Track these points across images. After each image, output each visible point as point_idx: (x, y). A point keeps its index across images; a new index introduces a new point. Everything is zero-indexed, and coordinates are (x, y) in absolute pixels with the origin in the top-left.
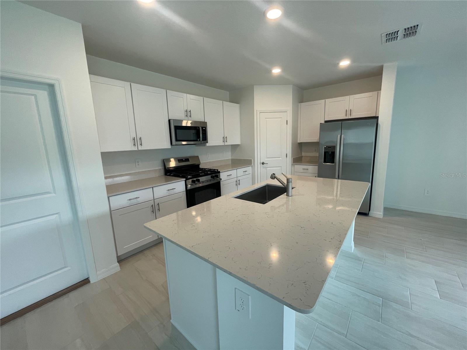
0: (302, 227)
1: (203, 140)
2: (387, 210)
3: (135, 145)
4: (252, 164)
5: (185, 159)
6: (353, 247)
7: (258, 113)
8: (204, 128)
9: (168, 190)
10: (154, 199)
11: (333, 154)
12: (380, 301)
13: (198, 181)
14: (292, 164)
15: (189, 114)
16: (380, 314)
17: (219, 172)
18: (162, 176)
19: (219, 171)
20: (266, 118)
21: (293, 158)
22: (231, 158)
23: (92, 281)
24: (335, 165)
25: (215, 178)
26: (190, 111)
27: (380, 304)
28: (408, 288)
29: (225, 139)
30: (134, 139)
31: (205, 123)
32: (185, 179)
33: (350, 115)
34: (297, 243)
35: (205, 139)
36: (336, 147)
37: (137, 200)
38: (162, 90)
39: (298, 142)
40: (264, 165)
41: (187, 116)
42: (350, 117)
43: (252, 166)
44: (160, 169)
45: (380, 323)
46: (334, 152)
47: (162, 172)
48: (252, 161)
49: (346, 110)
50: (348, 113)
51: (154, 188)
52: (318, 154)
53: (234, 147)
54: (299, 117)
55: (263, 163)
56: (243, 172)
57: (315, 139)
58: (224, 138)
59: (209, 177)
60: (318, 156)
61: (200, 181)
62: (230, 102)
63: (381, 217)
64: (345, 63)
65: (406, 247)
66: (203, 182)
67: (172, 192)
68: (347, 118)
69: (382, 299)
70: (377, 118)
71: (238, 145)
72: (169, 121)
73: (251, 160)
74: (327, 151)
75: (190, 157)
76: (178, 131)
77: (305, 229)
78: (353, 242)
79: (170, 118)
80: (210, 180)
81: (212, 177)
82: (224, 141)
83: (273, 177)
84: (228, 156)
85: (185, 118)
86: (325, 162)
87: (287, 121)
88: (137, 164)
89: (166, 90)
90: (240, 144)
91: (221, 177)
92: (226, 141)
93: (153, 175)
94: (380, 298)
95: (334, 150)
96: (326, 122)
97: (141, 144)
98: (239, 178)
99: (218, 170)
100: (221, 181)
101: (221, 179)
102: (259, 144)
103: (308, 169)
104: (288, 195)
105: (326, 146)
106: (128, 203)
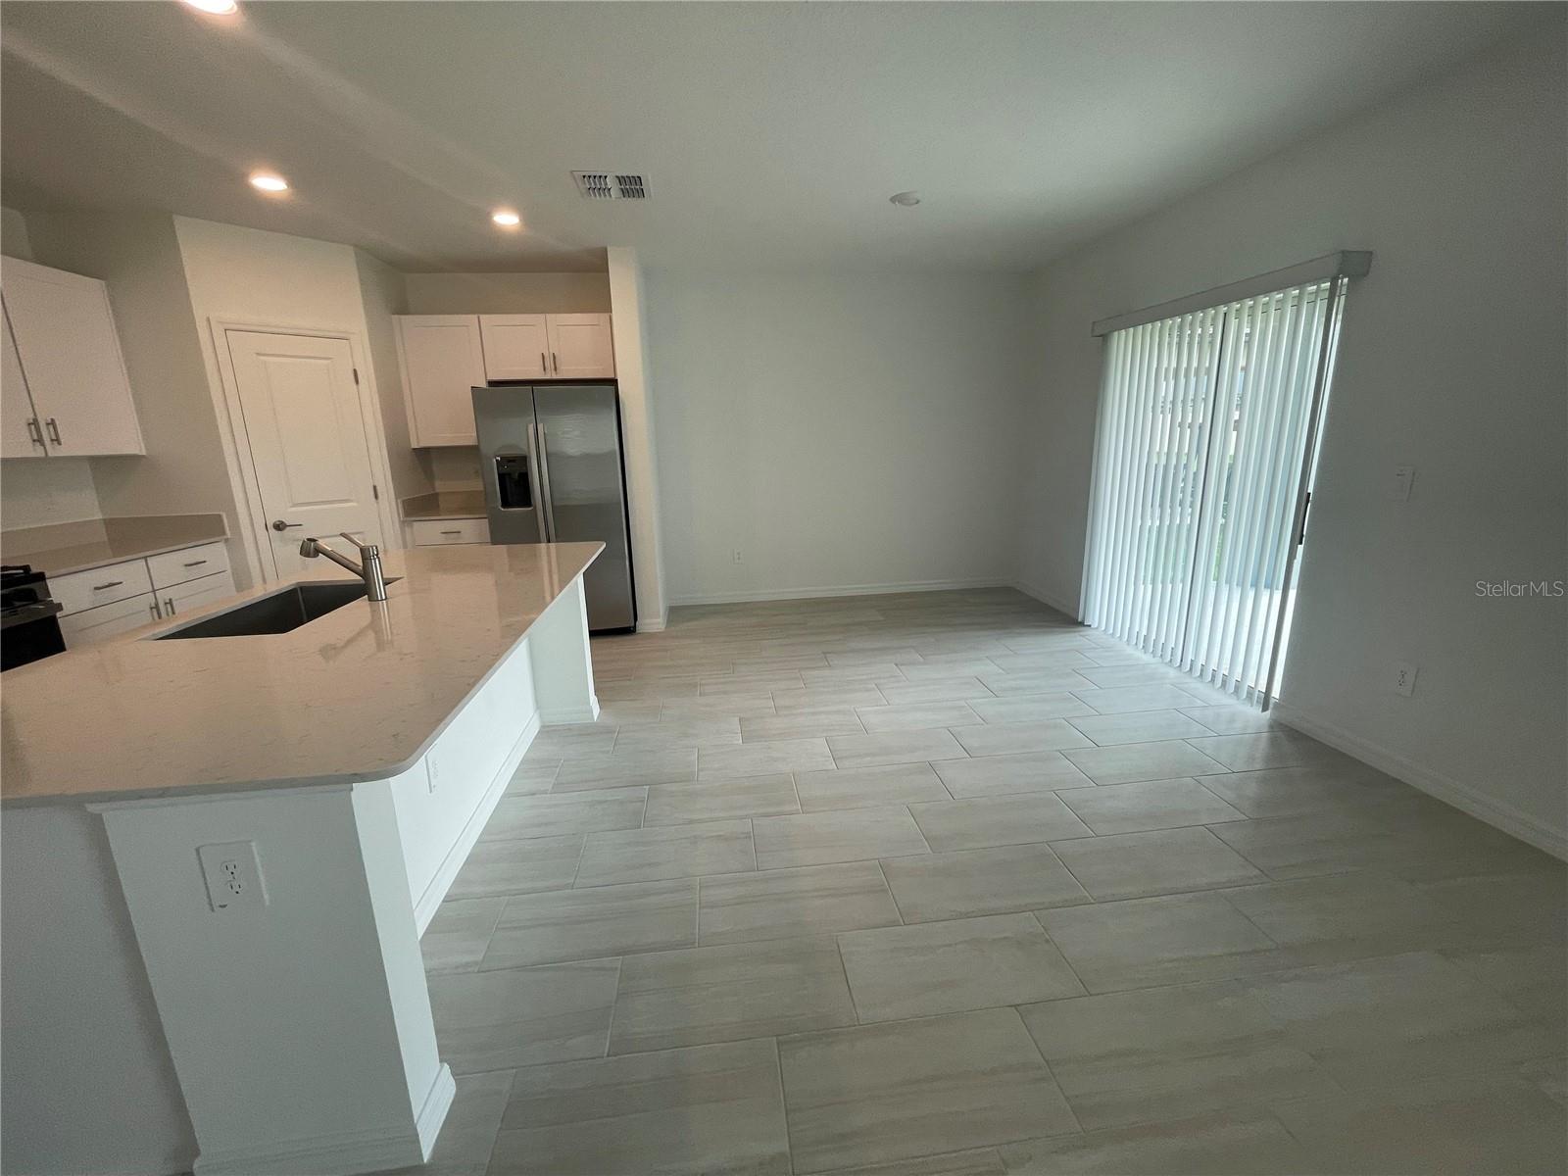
2: (676, 613)
4: (224, 533)
6: (596, 710)
7: (218, 332)
11: (524, 479)
12: (644, 792)
14: (404, 522)
16: (642, 815)
19: (35, 571)
22: (99, 516)
24: (535, 512)
25: (17, 604)
27: (645, 797)
29: (43, 430)
33: (555, 369)
36: (528, 458)
39: (414, 446)
40: (288, 533)
42: (555, 377)
43: (227, 540)
46: (526, 473)
48: (225, 521)
49: (542, 354)
50: (549, 363)
53: (109, 468)
55: (279, 526)
57: (467, 437)
58: (35, 424)
60: (482, 489)
63: (663, 628)
64: (507, 220)
68: (548, 377)
69: (648, 787)
70: (614, 382)
73: (219, 515)
74: (505, 470)
78: (593, 699)
82: (39, 441)
83: (310, 549)
86: (506, 503)
87: (355, 371)
90: (144, 452)
95: (524, 468)
96: (492, 384)
99: (28, 569)
100: (58, 615)
101: (60, 604)
102: (243, 448)
103: (459, 532)
104: (373, 599)
105: (499, 458)
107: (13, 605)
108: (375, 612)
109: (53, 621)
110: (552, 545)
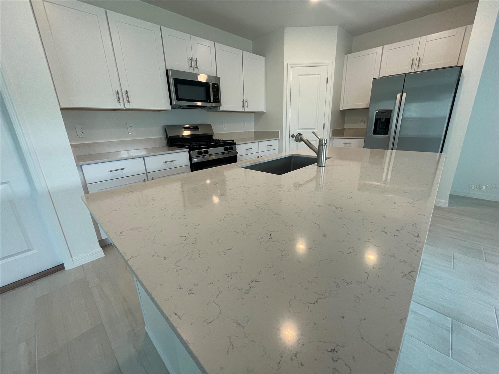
0: (336, 208)
1: (214, 102)
2: (454, 199)
3: (119, 101)
4: (279, 137)
5: (193, 127)
7: (289, 67)
8: (216, 86)
9: (166, 162)
10: (147, 173)
11: (388, 121)
12: (448, 322)
13: (206, 152)
14: (331, 138)
15: (194, 64)
16: (449, 343)
17: (235, 144)
19: (235, 142)
20: (299, 75)
21: (332, 130)
22: (254, 130)
23: (67, 267)
24: (389, 137)
26: (196, 61)
27: (450, 328)
28: (493, 306)
29: (244, 103)
30: (118, 93)
31: (218, 79)
32: (188, 150)
33: (419, 66)
34: (325, 236)
35: (217, 99)
36: (393, 110)
37: (122, 172)
38: (155, 25)
39: (340, 109)
41: (191, 66)
42: (417, 70)
43: (279, 139)
44: (162, 138)
45: (450, 358)
46: (390, 118)
47: (164, 142)
48: (279, 133)
49: (413, 59)
50: (416, 63)
51: (146, 158)
52: (366, 125)
53: (258, 115)
54: (344, 70)
55: (293, 136)
56: (267, 146)
57: (364, 103)
58: (243, 101)
59: (221, 149)
60: (365, 127)
61: (209, 154)
62: (253, 53)
63: (446, 206)
65: (485, 246)
66: (213, 155)
67: (171, 165)
68: (413, 71)
69: (451, 319)
71: (262, 113)
72: (167, 71)
73: (279, 131)
74: (379, 117)
75: (200, 125)
76: (179, 86)
77: (342, 210)
79: (167, 68)
80: (223, 153)
81: (225, 149)
82: (243, 106)
83: (299, 138)
84: (250, 127)
85: (189, 69)
86: (375, 132)
87: (327, 78)
88: (129, 129)
89: (159, 26)
90: (265, 111)
91: (237, 151)
92: (247, 106)
93: (152, 145)
94: (449, 318)
95: (389, 116)
97: (128, 101)
98: (261, 154)
99: (233, 141)
100: (237, 155)
101: (238, 152)
102: (288, 110)
103: (351, 144)
104: (319, 165)
105: (378, 111)
106: (110, 176)
107: (228, 151)
108: (318, 172)
109: (236, 156)
110: (394, 151)
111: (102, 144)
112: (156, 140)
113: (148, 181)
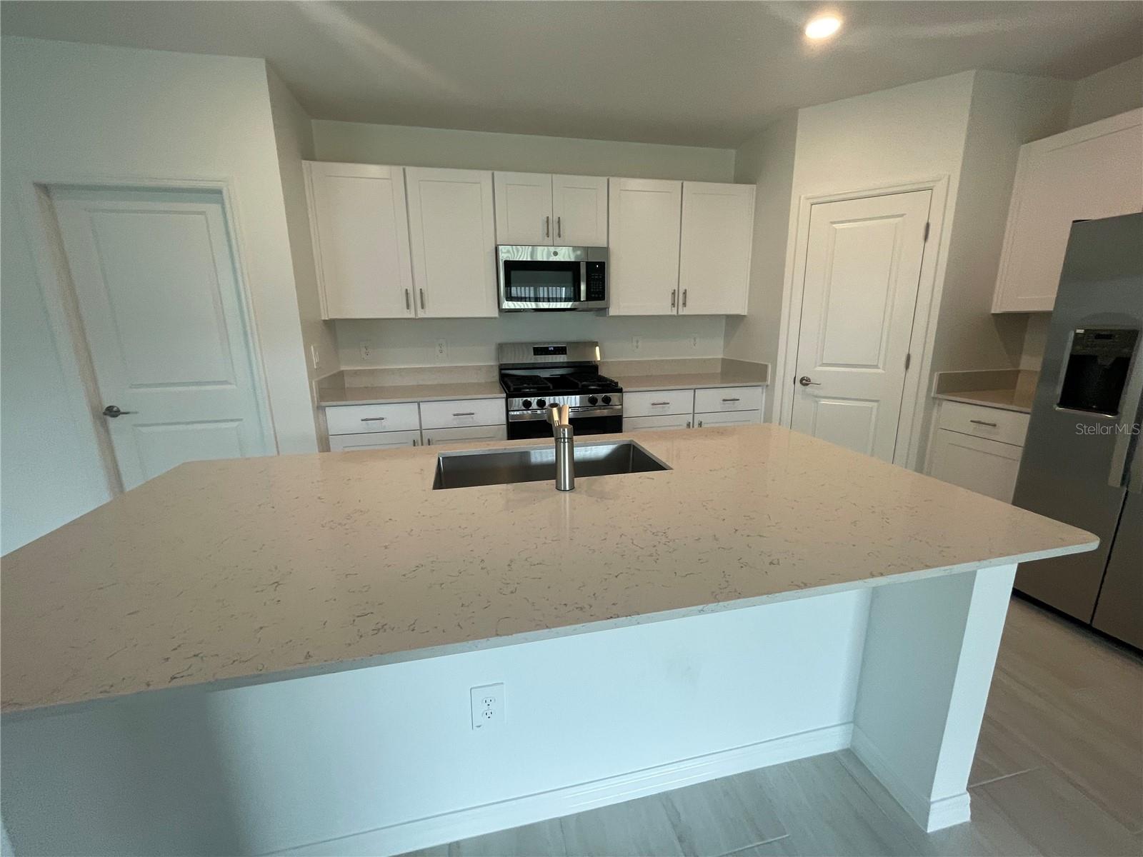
1: (589, 299)
3: (408, 307)
4: (766, 380)
5: (554, 347)
7: (806, 204)
8: (597, 266)
9: (458, 415)
10: (421, 430)
13: (542, 404)
14: (934, 398)
15: (553, 228)
17: (619, 391)
18: (493, 382)
25: (602, 404)
26: (558, 222)
29: (679, 297)
30: (407, 293)
31: (606, 251)
32: (504, 395)
35: (599, 294)
37: (381, 423)
38: (483, 172)
39: (993, 312)
40: (809, 389)
43: (767, 386)
44: (492, 366)
47: (496, 374)
48: (770, 370)
51: (422, 405)
55: (805, 382)
56: (721, 400)
67: (467, 421)
71: (739, 318)
73: (766, 366)
74: (1088, 351)
75: (570, 343)
76: (513, 273)
79: (499, 243)
80: (586, 409)
81: (590, 400)
87: (928, 226)
90: (745, 313)
91: (626, 406)
92: (684, 304)
93: (473, 379)
95: (1126, 350)
97: (423, 306)
102: (796, 311)
103: (994, 425)
105: (1082, 331)
106: (362, 427)
111: (392, 371)
112: (480, 370)
113: (422, 445)
